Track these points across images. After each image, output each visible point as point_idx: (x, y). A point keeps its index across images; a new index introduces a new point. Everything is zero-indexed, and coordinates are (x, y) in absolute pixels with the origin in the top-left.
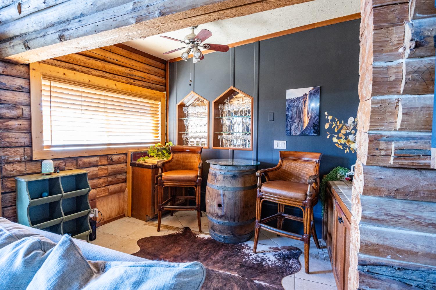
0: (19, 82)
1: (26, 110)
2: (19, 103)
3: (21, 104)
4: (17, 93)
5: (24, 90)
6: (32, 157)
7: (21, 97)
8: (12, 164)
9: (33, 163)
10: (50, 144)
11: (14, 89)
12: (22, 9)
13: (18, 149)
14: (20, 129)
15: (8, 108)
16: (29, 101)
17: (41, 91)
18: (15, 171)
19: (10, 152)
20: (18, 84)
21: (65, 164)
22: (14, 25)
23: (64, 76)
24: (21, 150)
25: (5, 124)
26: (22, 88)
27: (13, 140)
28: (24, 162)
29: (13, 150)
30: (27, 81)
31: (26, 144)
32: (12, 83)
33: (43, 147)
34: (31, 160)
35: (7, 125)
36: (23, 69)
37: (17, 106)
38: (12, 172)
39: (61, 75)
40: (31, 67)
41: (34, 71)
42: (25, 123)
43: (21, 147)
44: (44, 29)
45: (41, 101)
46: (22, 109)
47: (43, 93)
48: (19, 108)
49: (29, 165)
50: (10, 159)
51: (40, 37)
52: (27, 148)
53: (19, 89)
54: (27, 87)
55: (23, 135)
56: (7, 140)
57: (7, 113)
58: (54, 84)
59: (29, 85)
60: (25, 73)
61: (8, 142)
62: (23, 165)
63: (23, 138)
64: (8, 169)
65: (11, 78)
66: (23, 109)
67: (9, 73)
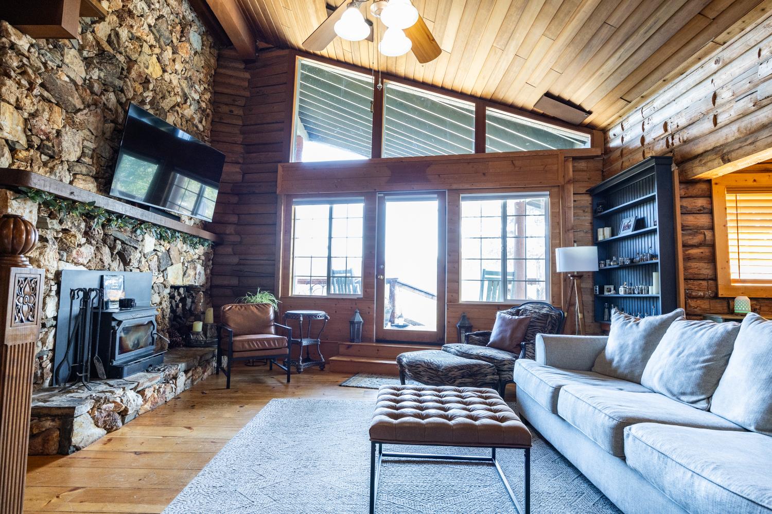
0: (701, 202)
1: (708, 234)
2: (701, 227)
3: (703, 228)
4: (698, 216)
5: (706, 211)
6: (717, 294)
7: (703, 220)
8: (695, 300)
9: (718, 301)
10: (738, 278)
11: (695, 212)
12: (718, 121)
13: (701, 282)
14: (701, 258)
15: (690, 234)
16: (711, 223)
17: (726, 209)
18: (699, 308)
19: (693, 285)
20: (700, 205)
21: (760, 308)
22: (706, 140)
23: (755, 183)
24: (704, 283)
25: (687, 252)
26: (704, 208)
27: (696, 271)
28: (707, 298)
29: (696, 282)
30: (709, 199)
31: (709, 277)
32: (694, 204)
33: (730, 281)
34: (716, 296)
35: (689, 254)
36: (704, 186)
37: (699, 231)
38: (695, 310)
39: (750, 183)
40: (713, 182)
41: (717, 186)
42: (705, 251)
43: (704, 280)
44: (750, 134)
45: (726, 221)
46: (704, 234)
47: (728, 211)
48: (701, 233)
49: (713, 302)
50: (694, 294)
51: (747, 145)
52: (711, 282)
53: (700, 211)
54: (709, 206)
55: (705, 265)
56: (690, 271)
57: (689, 240)
58: (741, 197)
59: (711, 203)
60: (706, 190)
61: (691, 274)
62: (707, 302)
63: (706, 269)
64: (692, 305)
65: (692, 199)
66: (706, 233)
67: (690, 195)
